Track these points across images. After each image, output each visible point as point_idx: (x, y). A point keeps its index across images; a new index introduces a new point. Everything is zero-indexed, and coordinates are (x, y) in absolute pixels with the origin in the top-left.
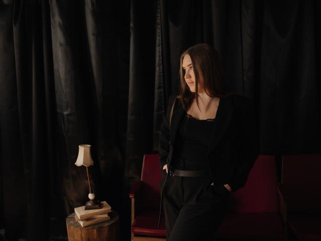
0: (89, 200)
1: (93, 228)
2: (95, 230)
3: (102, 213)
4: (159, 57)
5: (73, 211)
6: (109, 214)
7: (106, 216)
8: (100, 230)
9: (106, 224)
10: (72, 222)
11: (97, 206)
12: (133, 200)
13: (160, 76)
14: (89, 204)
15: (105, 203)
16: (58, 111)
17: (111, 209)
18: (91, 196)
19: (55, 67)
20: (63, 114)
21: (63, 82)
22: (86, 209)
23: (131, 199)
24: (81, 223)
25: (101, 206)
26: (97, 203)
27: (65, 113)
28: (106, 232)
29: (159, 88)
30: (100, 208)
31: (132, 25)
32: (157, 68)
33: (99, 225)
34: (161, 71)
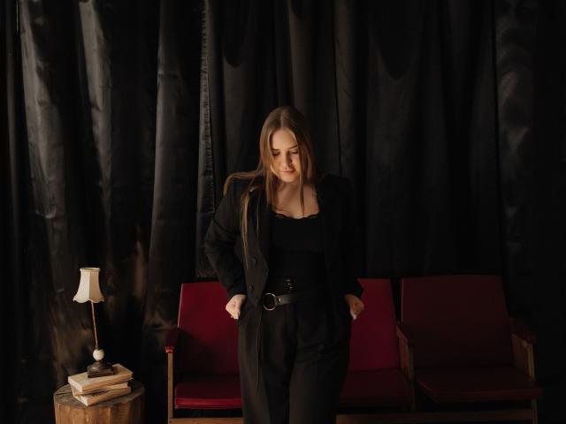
0: (93, 361)
1: (106, 407)
2: (109, 410)
3: (118, 381)
4: (206, 123)
5: (67, 383)
6: (130, 383)
7: (125, 386)
8: (116, 409)
9: (127, 400)
10: (64, 400)
11: (109, 371)
12: (170, 357)
13: (207, 154)
14: (94, 368)
15: (118, 366)
16: (37, 212)
17: (133, 376)
18: (98, 355)
19: (31, 139)
20: (43, 219)
21: (44, 165)
22: (89, 377)
23: (166, 356)
24: (85, 401)
25: (115, 372)
26: (107, 366)
27: (49, 216)
28: (126, 411)
29: (206, 173)
30: (114, 374)
31: (160, 72)
32: (202, 142)
33: (114, 402)
34: (210, 146)
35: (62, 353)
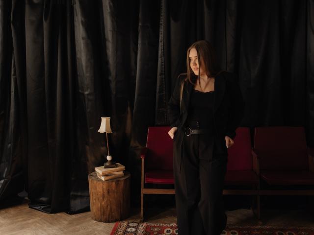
0: (107, 161)
1: (113, 182)
2: (114, 183)
3: (118, 171)
5: (94, 171)
6: (124, 172)
7: (122, 172)
8: (117, 183)
9: (122, 179)
10: (93, 178)
11: (114, 166)
12: (143, 160)
13: (161, 65)
14: (107, 164)
15: (118, 164)
16: (80, 91)
17: (125, 168)
18: (109, 158)
19: (78, 56)
20: (83, 94)
21: (84, 68)
22: (105, 168)
23: (141, 159)
24: (103, 178)
25: (117, 166)
26: (113, 163)
27: (86, 93)
28: (122, 184)
29: (161, 74)
30: (117, 167)
31: (140, 24)
32: (159, 59)
33: (117, 180)
35: (91, 158)
